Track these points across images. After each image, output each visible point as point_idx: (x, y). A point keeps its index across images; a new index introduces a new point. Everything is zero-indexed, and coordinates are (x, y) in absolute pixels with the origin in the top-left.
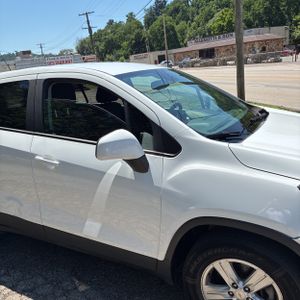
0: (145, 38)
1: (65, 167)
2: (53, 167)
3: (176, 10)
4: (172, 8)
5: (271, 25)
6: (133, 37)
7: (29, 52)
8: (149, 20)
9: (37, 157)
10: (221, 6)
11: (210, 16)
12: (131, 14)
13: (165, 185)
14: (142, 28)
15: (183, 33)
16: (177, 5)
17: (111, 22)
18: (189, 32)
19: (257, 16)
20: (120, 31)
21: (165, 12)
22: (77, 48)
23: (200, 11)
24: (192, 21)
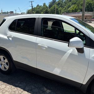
0: (48, 11)
2: (45, 48)
3: (59, 4)
4: (58, 3)
5: (88, 11)
6: (45, 10)
7: (13, 12)
8: (50, 6)
9: (38, 44)
10: (73, 4)
11: (69, 6)
12: (45, 3)
14: (48, 8)
15: (60, 11)
16: (59, 2)
17: (38, 5)
18: (62, 11)
20: (41, 8)
21: (55, 4)
22: (27, 12)
23: (66, 5)
24: (64, 8)
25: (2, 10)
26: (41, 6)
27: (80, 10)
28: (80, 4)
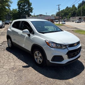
0: (76, 12)
6: (73, 12)
12: (74, 5)
25: (34, 14)
26: (70, 8)
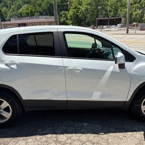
1: (85, 71)
2: (79, 71)
5: (51, 15)
9: (69, 68)
10: (25, 3)
13: (132, 72)
18: (9, 14)
19: (44, 10)
23: (14, 4)
24: (10, 8)
27: (38, 13)
28: (36, 4)
